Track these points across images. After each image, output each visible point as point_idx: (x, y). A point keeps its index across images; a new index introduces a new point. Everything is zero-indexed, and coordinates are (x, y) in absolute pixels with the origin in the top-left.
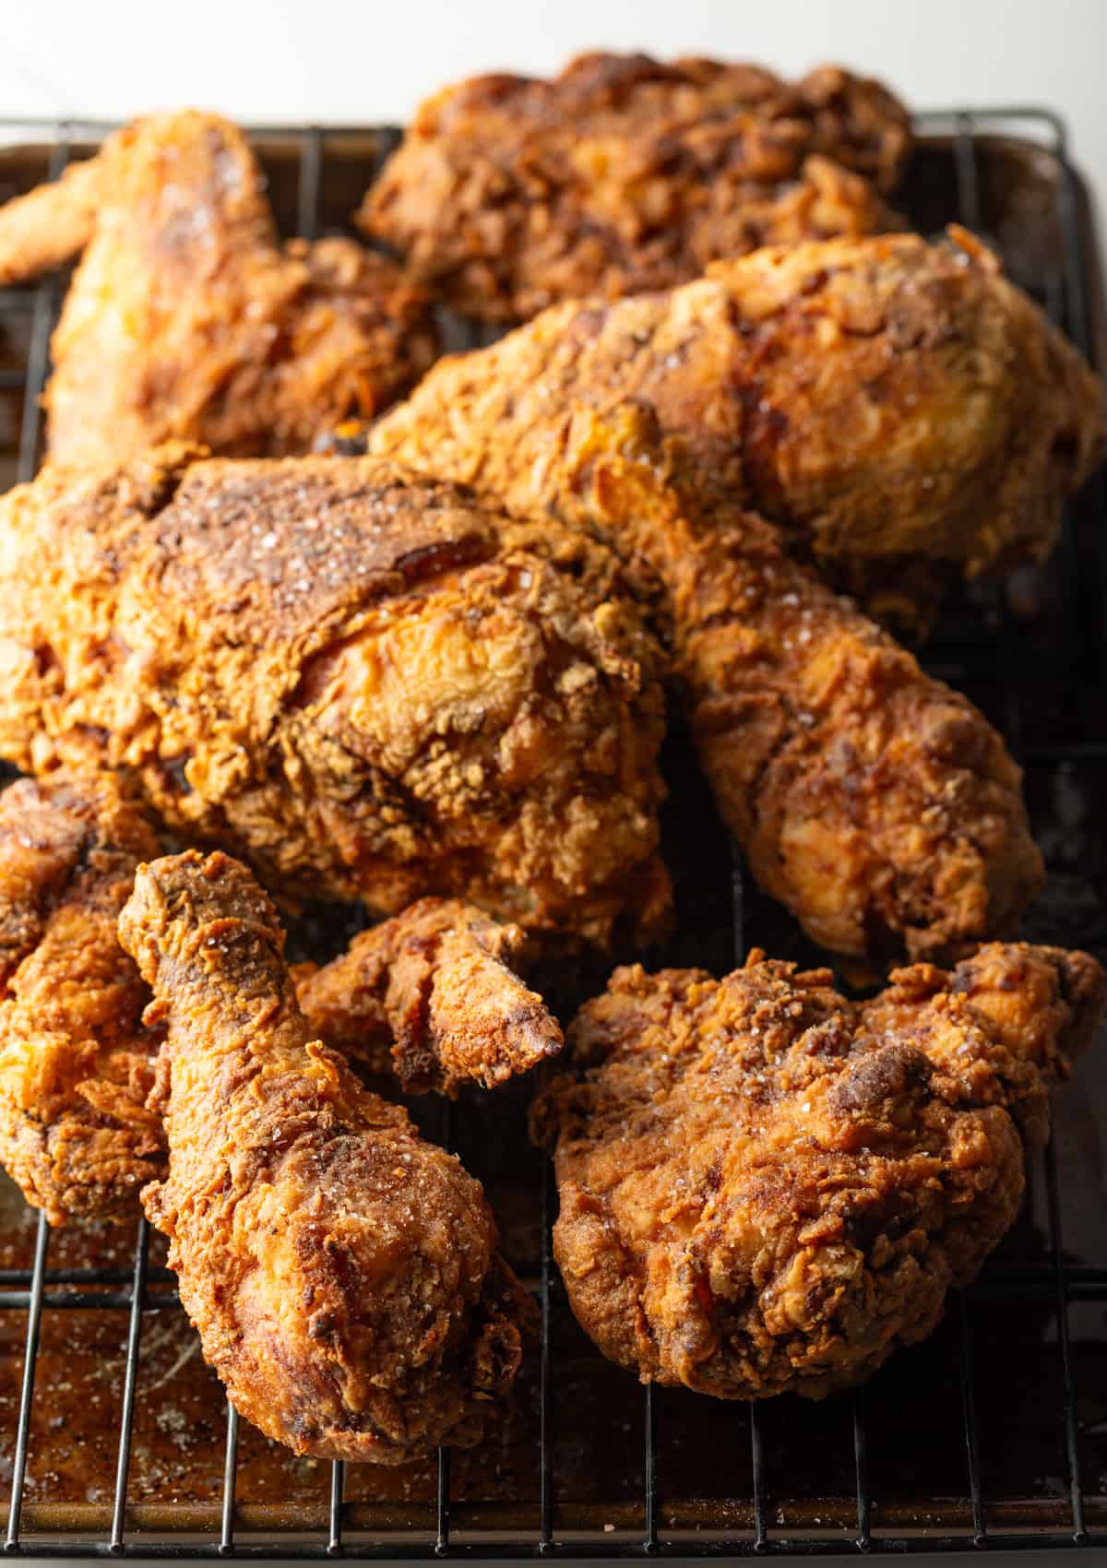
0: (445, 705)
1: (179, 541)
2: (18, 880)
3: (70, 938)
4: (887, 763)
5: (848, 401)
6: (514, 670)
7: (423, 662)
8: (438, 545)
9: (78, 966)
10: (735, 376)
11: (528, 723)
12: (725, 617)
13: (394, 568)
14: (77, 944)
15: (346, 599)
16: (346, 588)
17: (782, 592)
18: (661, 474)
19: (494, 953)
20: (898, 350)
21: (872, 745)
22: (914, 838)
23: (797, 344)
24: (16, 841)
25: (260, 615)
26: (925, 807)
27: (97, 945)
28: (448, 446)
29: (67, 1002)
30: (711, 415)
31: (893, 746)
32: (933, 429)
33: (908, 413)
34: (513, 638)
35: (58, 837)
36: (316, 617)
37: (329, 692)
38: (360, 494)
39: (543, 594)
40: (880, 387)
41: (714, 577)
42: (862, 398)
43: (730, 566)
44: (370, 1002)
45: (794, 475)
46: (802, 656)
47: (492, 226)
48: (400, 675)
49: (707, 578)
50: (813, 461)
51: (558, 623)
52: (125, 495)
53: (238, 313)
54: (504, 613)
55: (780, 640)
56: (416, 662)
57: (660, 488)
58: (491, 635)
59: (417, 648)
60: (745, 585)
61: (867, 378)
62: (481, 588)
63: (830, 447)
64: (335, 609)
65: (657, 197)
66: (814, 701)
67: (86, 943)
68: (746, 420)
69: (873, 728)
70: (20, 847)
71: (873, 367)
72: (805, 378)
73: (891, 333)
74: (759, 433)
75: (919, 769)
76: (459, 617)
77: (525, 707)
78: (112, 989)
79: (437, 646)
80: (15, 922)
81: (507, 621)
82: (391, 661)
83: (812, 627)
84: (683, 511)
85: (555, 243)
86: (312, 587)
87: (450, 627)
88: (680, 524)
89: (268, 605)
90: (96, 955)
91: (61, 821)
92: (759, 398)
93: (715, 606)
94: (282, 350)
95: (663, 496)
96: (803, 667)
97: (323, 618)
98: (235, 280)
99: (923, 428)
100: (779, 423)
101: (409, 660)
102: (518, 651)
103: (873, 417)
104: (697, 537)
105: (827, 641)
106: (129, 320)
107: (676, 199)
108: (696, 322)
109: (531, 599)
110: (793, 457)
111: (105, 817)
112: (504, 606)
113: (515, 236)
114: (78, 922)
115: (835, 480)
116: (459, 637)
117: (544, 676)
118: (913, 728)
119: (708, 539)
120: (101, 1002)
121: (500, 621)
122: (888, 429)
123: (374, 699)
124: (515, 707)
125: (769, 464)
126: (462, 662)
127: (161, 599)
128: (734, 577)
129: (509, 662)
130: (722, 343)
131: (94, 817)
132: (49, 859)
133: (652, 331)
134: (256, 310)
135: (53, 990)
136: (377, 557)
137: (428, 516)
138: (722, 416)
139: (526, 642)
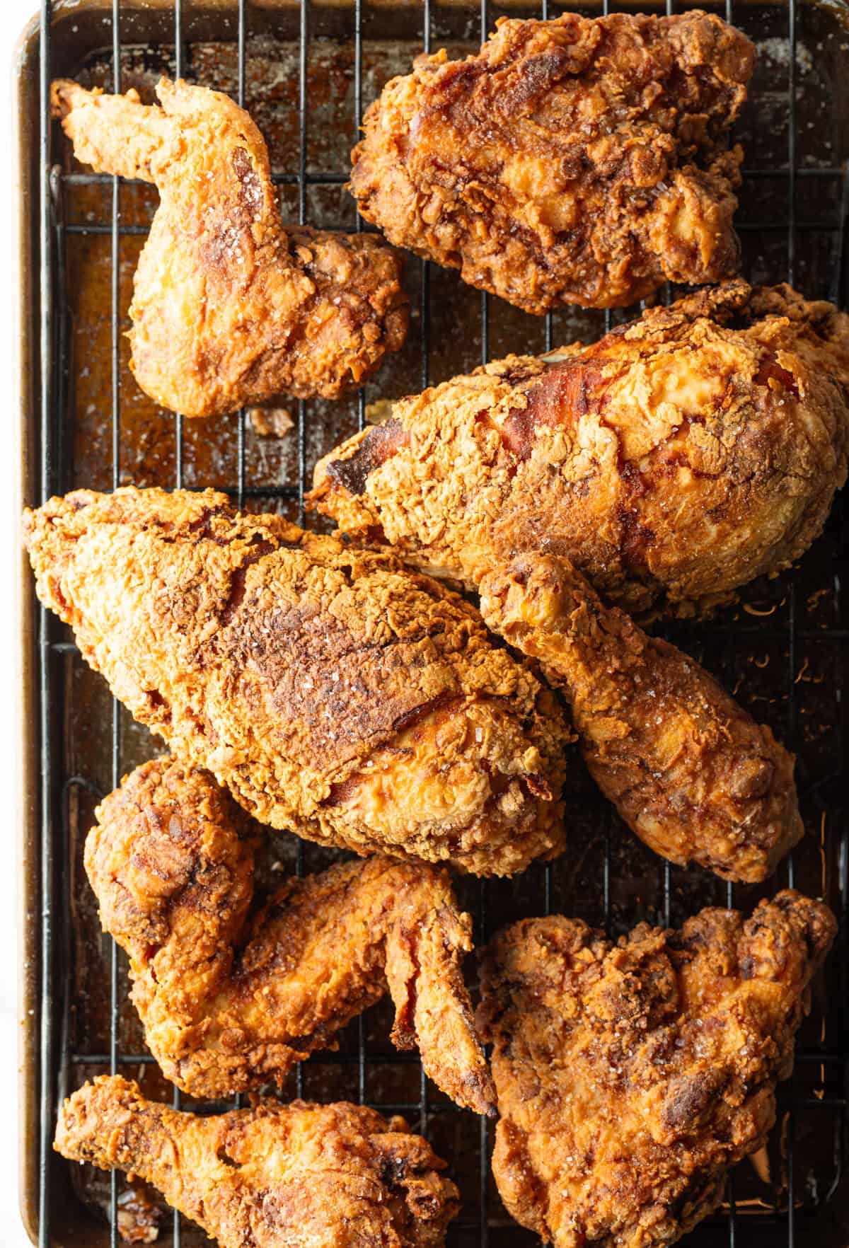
0: (426, 823)
1: (245, 659)
2: (152, 900)
3: (187, 934)
4: (709, 805)
5: (697, 521)
6: (471, 807)
7: (412, 800)
8: (420, 706)
9: (194, 957)
10: (620, 509)
11: (479, 832)
12: (606, 713)
13: (393, 729)
14: (192, 940)
15: (360, 750)
16: (360, 743)
17: (646, 688)
18: (569, 641)
20: (732, 486)
21: (699, 796)
22: (722, 847)
23: (663, 483)
24: (149, 872)
25: (302, 746)
26: (730, 831)
27: (204, 938)
29: (188, 988)
30: (602, 531)
31: (712, 797)
32: (753, 531)
33: (735, 526)
34: (470, 788)
35: (176, 868)
36: (341, 761)
37: (352, 803)
38: (368, 645)
39: (490, 748)
40: (717, 513)
41: (601, 691)
42: (707, 520)
43: (612, 684)
45: (657, 565)
46: (657, 731)
47: (445, 232)
48: (397, 805)
49: (596, 693)
50: (672, 558)
51: (500, 765)
53: (265, 314)
54: (466, 767)
55: (643, 719)
56: (407, 799)
57: (568, 649)
58: (456, 783)
59: (408, 790)
60: (620, 695)
61: (712, 507)
62: (450, 747)
63: (683, 548)
64: (354, 758)
65: (565, 209)
66: (664, 768)
67: (198, 938)
68: (624, 538)
69: (700, 785)
70: (153, 877)
71: (715, 499)
72: (666, 509)
73: (729, 475)
74: (634, 542)
75: (728, 809)
76: (436, 771)
77: (478, 821)
78: (215, 965)
79: (422, 790)
80: (153, 931)
81: (467, 771)
82: (391, 797)
83: (664, 711)
84: (582, 658)
85: (490, 245)
86: (338, 737)
87: (429, 779)
88: (580, 665)
89: (308, 739)
90: (204, 947)
91: (176, 854)
92: (635, 521)
93: (602, 707)
95: (570, 653)
96: (657, 739)
97: (345, 762)
98: (261, 291)
99: (747, 533)
100: (648, 535)
101: (402, 797)
102: (474, 794)
103: (713, 530)
104: (590, 670)
105: (674, 721)
106: (186, 309)
107: (579, 202)
108: (594, 461)
109: (483, 752)
110: (657, 555)
111: (205, 849)
112: (465, 760)
113: (463, 236)
114: (191, 921)
115: (684, 565)
116: (436, 786)
117: (491, 804)
118: (726, 781)
119: (598, 672)
120: (210, 980)
121: (463, 773)
122: (723, 536)
123: (380, 815)
124: (471, 823)
125: (641, 556)
126: (438, 802)
127: (236, 710)
128: (615, 690)
129: (468, 802)
130: (610, 485)
131: (198, 847)
132: (171, 885)
133: (563, 462)
134: (276, 316)
135: (179, 981)
136: (383, 716)
137: (413, 673)
138: (610, 532)
139: (479, 789)
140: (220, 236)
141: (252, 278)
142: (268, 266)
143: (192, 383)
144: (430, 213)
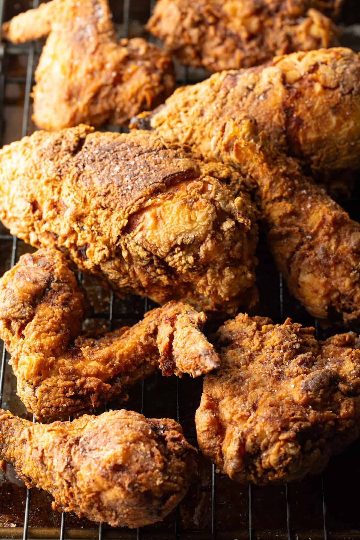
0: (180, 235)
1: (84, 166)
2: (25, 294)
3: (43, 316)
4: (338, 254)
5: (325, 114)
6: (206, 223)
7: (173, 218)
8: (178, 173)
9: (47, 327)
10: (284, 104)
11: (210, 242)
12: (280, 199)
13: (163, 182)
14: (46, 318)
15: (145, 193)
16: (145, 189)
17: (301, 189)
18: (258, 146)
19: (196, 325)
20: (343, 95)
21: (333, 248)
22: (347, 282)
23: (307, 92)
24: (25, 279)
25: (114, 197)
26: (351, 271)
27: (54, 319)
28: (179, 125)
29: (43, 341)
30: (275, 118)
31: (340, 248)
32: (355, 124)
33: (346, 118)
34: (205, 210)
35: (40, 278)
36: (134, 200)
37: (138, 228)
38: (150, 151)
39: (216, 193)
40: (336, 109)
41: (276, 184)
42: (330, 113)
43: (282, 180)
44: (151, 339)
45: (305, 141)
46: (308, 213)
47: (194, 33)
48: (165, 223)
49: (274, 184)
50: (312, 136)
51: (221, 204)
52: (64, 146)
53: (102, 67)
54: (202, 201)
55: (300, 207)
56: (170, 218)
57: (258, 152)
58: (197, 209)
59: (170, 213)
60: (287, 188)
61: (332, 105)
62: (194, 191)
63: (318, 131)
64: (141, 198)
65: (254, 23)
66: (312, 231)
67: (50, 318)
68: (288, 122)
69: (333, 241)
70: (26, 282)
71: (334, 101)
72: (309, 105)
73: (341, 88)
74: (293, 125)
75: (349, 256)
76: (186, 202)
77: (209, 235)
78: (59, 335)
79: (178, 213)
80: (24, 310)
81: (203, 204)
82: (161, 218)
83: (312, 202)
84: (265, 160)
85: (217, 40)
86: (133, 188)
87: (183, 205)
88: (265, 164)
89: (116, 194)
90: (53, 323)
91: (41, 272)
92: (293, 112)
93: (277, 195)
94: (118, 80)
95: (259, 154)
96: (308, 218)
97: (136, 201)
98: (101, 54)
99: (352, 124)
100: (300, 122)
101: (168, 218)
102: (207, 215)
103: (334, 120)
104: (271, 169)
105: (317, 207)
106: (63, 67)
107: (261, 23)
108: (270, 83)
109: (212, 195)
110: (305, 134)
111: (57, 270)
112: (202, 198)
113: (203, 37)
114: (47, 310)
115: (319, 143)
116: (186, 210)
117: (216, 225)
118: (347, 241)
119: (274, 171)
120: (55, 341)
121: (201, 203)
122: (339, 124)
123: (155, 231)
124: (205, 236)
125: (296, 137)
126: (187, 219)
127: (78, 189)
128: (284, 184)
129: (204, 220)
130: (279, 91)
131: (53, 270)
132: (37, 286)
133: (254, 86)
134: (109, 66)
135: (38, 336)
136: (157, 177)
137: (174, 160)
138: (279, 118)
139: (210, 212)
140: (82, 28)
141: (97, 48)
142: (105, 42)
143: (64, 106)
144: (187, 22)
